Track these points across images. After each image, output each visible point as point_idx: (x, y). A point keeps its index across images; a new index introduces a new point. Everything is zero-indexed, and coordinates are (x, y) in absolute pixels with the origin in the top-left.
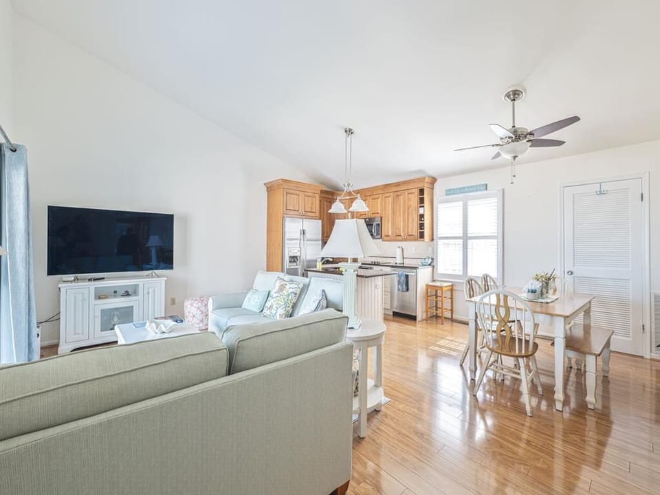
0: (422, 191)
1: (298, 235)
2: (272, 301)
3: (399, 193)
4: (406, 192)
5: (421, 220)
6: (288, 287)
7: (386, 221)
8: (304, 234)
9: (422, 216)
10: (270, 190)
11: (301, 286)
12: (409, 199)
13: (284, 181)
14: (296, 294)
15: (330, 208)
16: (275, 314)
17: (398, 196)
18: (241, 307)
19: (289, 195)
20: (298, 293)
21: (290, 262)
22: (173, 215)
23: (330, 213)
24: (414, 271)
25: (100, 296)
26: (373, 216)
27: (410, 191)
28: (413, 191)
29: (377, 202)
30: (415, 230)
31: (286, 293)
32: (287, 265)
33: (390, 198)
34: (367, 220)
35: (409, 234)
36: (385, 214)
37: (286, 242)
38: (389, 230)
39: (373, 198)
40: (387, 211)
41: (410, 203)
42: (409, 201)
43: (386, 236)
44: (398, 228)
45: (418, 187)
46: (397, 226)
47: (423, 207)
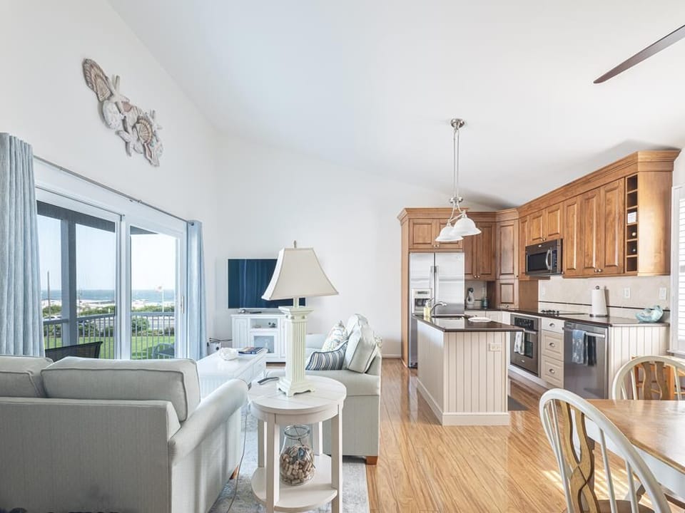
0: (633, 182)
1: (427, 274)
3: (590, 194)
4: (602, 191)
5: (630, 237)
7: (570, 244)
8: (435, 271)
9: (632, 229)
12: (608, 202)
13: (409, 210)
17: (588, 199)
19: (416, 226)
21: (415, 305)
24: (604, 330)
26: (549, 239)
27: (608, 187)
28: (617, 184)
29: (556, 216)
32: (412, 309)
33: (576, 205)
34: (540, 246)
35: (607, 264)
36: (568, 233)
37: (411, 282)
38: (573, 259)
39: (550, 210)
40: (570, 229)
41: (608, 207)
42: (609, 205)
43: (568, 269)
44: (588, 255)
45: (624, 175)
46: (586, 251)
47: (635, 210)
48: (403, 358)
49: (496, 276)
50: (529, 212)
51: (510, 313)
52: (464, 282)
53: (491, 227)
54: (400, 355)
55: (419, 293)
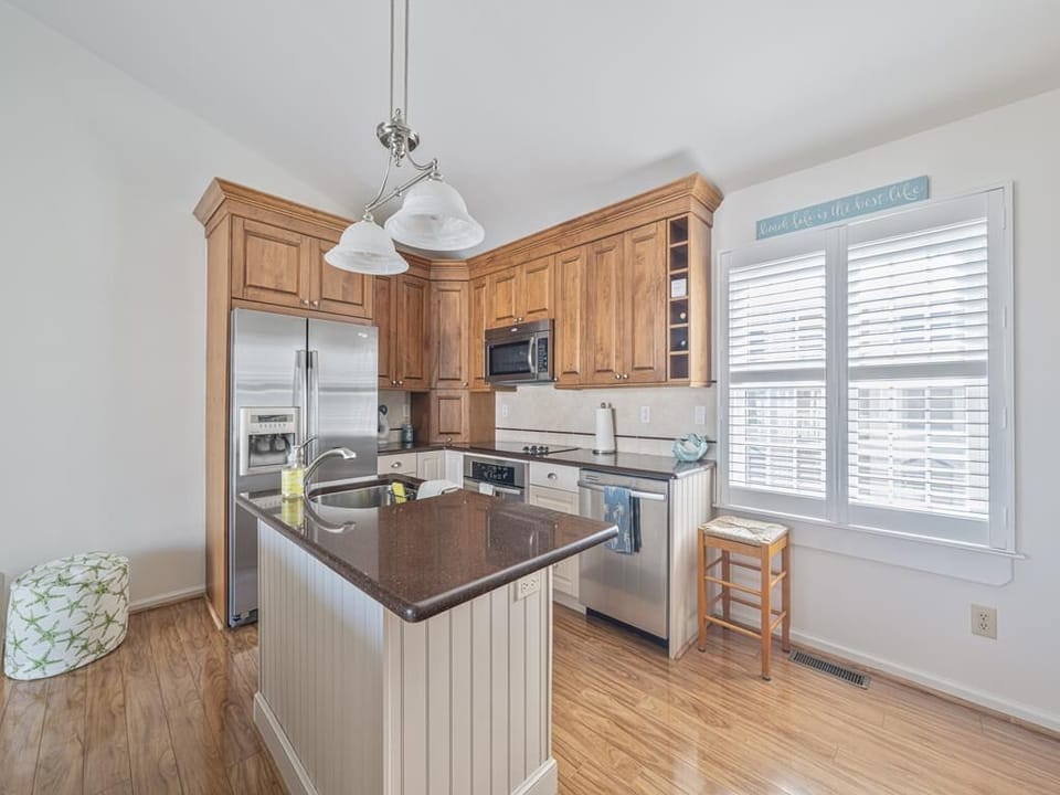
0: (679, 229)
3: (605, 245)
4: (628, 239)
5: (676, 320)
7: (567, 327)
8: (309, 364)
9: (679, 307)
12: (638, 258)
13: (229, 188)
17: (602, 252)
24: (663, 485)
26: (529, 319)
28: (652, 229)
30: (657, 352)
33: (578, 262)
34: (515, 330)
35: (636, 366)
36: (564, 310)
37: (236, 392)
38: (574, 355)
39: (531, 268)
40: (568, 303)
41: (639, 268)
42: (639, 263)
43: (565, 373)
44: (602, 349)
45: (666, 215)
46: (598, 342)
47: (685, 276)
48: (209, 593)
49: (430, 384)
50: (492, 270)
51: (462, 453)
52: (377, 393)
53: (422, 288)
54: (201, 588)
55: (262, 419)
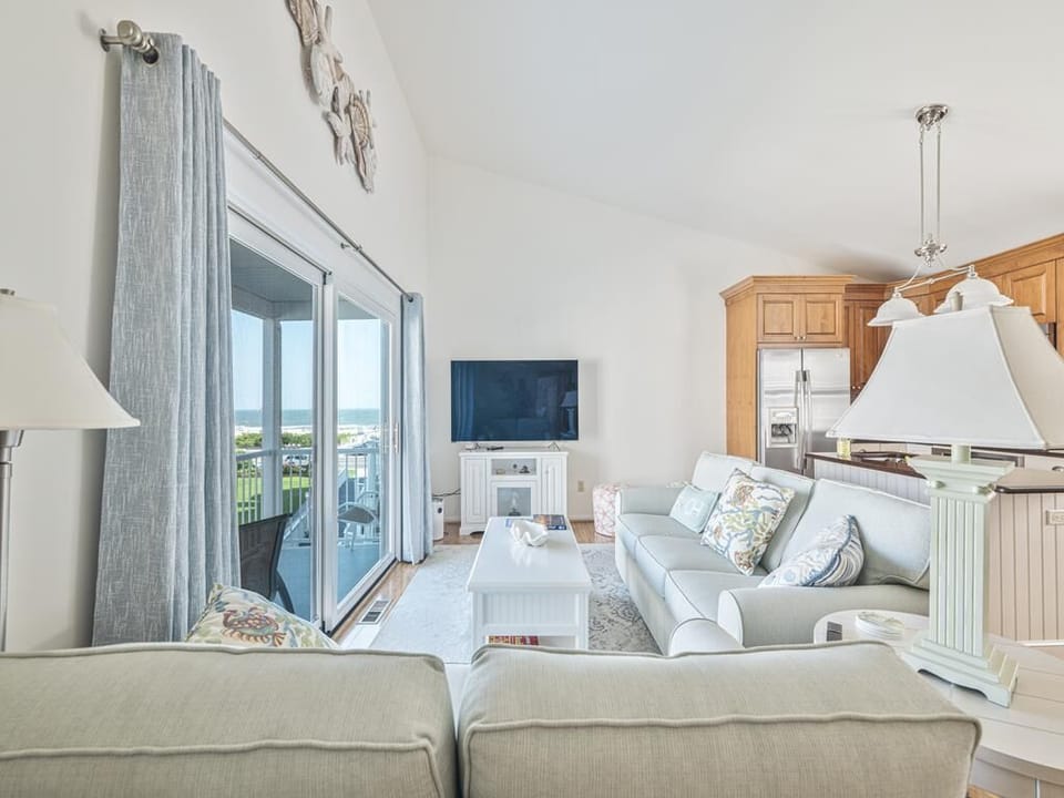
1: (792, 384)
2: (720, 518)
6: (756, 493)
8: (805, 379)
10: (732, 303)
11: (789, 495)
13: (757, 279)
14: (775, 513)
15: (874, 316)
16: (726, 549)
18: (668, 515)
19: (769, 306)
20: (782, 511)
21: (774, 435)
22: (576, 362)
23: (874, 329)
25: (498, 470)
29: (1039, 284)
31: (751, 508)
32: (767, 440)
37: (764, 397)
39: (1019, 277)
